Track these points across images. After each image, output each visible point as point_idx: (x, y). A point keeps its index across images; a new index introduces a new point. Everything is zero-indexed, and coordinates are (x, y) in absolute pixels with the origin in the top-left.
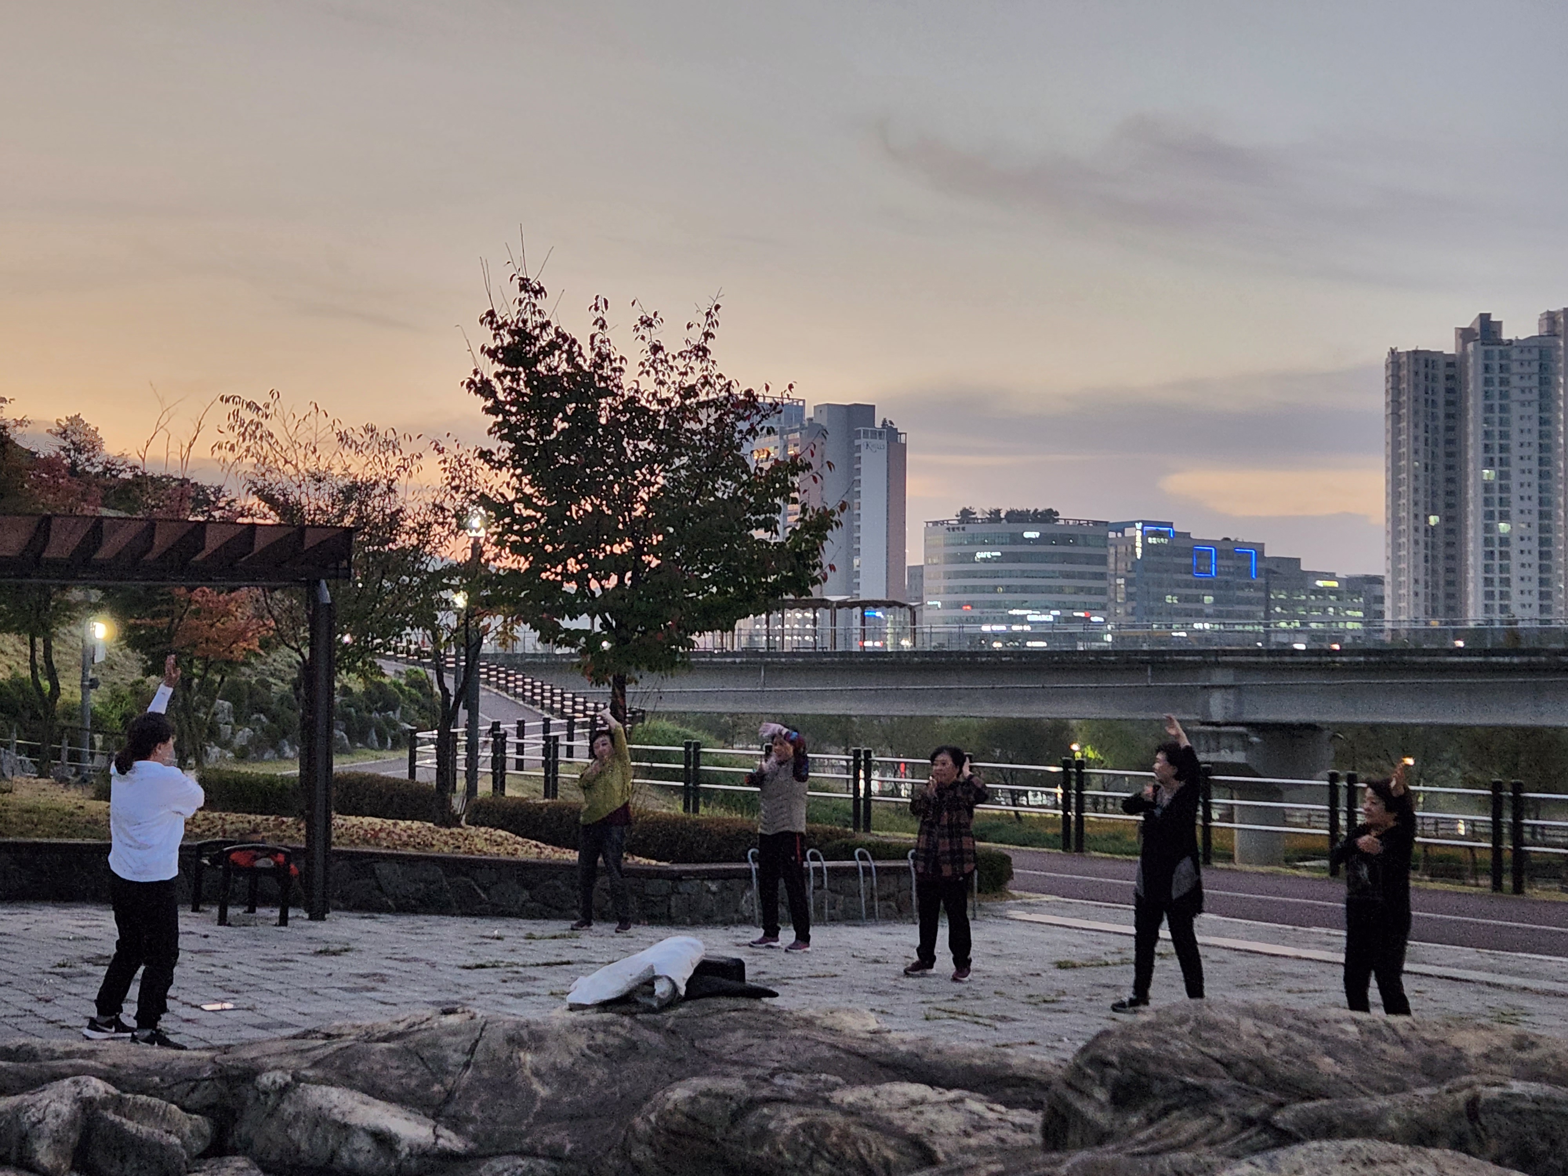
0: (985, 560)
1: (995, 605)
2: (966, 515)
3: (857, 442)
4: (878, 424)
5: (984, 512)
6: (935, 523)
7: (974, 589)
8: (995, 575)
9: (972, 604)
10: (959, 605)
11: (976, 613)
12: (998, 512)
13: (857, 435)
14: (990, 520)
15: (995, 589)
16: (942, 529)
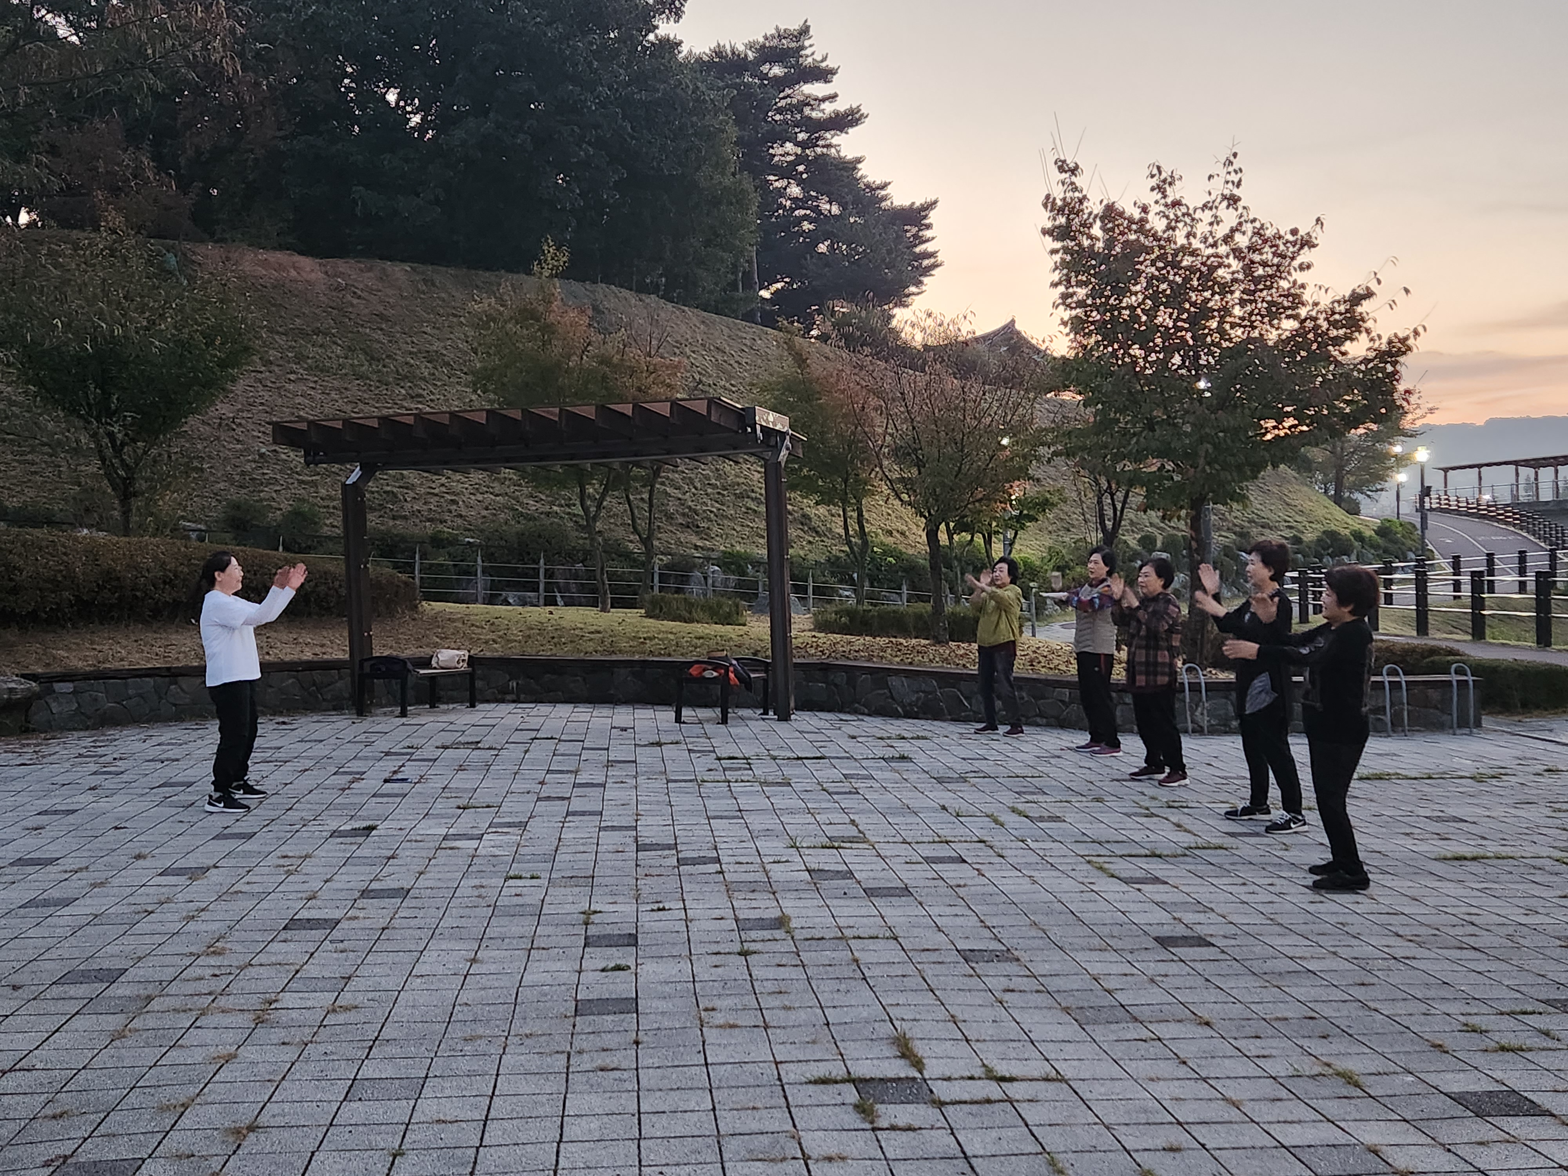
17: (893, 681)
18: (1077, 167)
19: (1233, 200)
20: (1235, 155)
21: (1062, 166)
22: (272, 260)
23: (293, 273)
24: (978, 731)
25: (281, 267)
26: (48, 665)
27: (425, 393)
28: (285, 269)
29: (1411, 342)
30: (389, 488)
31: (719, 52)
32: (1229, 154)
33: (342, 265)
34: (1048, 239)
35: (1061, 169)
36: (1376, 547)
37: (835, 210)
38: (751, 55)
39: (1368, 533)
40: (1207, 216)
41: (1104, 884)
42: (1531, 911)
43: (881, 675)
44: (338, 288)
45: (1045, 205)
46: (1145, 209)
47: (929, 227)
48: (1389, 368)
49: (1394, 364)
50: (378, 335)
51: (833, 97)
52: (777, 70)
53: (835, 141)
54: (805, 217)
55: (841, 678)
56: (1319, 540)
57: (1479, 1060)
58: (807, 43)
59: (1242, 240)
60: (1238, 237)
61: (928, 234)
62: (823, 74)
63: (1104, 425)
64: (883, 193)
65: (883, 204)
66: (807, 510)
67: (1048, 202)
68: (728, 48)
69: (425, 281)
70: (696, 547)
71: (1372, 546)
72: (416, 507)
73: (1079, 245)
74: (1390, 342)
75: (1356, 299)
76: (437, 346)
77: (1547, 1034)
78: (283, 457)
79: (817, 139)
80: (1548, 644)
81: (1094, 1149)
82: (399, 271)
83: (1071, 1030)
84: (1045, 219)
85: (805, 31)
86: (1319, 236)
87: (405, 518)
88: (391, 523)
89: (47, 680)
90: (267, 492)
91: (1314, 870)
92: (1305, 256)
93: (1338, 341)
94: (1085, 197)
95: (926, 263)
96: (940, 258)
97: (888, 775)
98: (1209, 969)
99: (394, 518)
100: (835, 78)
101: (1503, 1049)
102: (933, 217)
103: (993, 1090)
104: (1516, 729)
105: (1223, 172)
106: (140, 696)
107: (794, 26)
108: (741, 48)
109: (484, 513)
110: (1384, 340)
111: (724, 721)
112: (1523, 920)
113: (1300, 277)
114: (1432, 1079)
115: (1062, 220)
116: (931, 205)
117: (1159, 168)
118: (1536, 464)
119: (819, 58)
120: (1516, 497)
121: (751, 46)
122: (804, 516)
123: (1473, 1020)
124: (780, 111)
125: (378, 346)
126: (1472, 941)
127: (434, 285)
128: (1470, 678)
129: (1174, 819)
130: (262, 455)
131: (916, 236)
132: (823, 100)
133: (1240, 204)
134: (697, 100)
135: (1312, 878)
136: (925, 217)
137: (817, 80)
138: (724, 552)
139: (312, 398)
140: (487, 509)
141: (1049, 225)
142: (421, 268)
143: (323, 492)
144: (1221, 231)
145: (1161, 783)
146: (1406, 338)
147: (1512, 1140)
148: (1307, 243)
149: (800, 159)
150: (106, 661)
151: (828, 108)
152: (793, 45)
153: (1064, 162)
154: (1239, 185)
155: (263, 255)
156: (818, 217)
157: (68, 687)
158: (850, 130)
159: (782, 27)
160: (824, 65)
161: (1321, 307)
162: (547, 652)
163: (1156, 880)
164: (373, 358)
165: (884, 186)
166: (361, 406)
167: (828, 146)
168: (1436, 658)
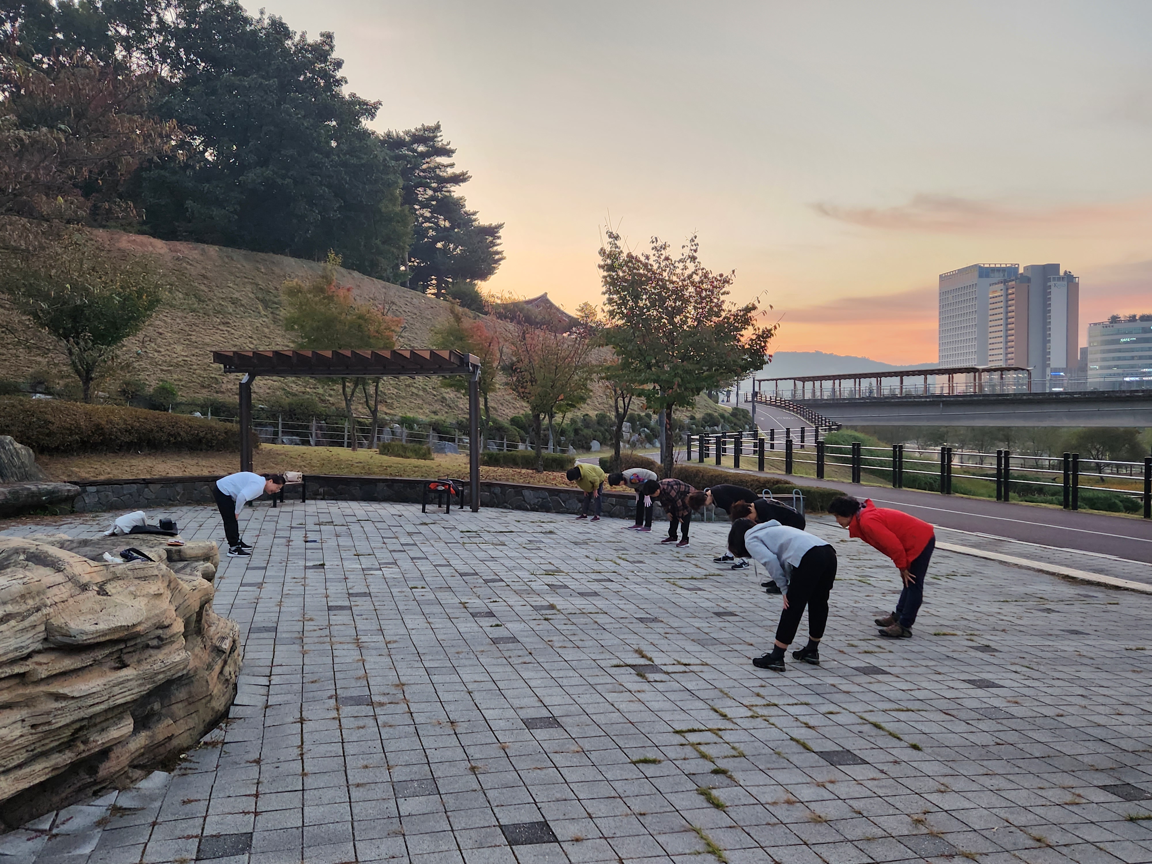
0: (1127, 342)
1: (1132, 367)
2: (1115, 319)
3: (1049, 284)
4: (1062, 273)
5: (1126, 317)
6: (1095, 324)
7: (1119, 359)
8: (1132, 350)
9: (1117, 367)
10: (1110, 368)
11: (1120, 371)
12: (1134, 316)
13: (1049, 280)
14: (1129, 321)
15: (1133, 358)
16: (1099, 327)
17: (526, 493)
18: (618, 236)
19: (693, 259)
20: (696, 237)
21: (611, 235)
22: (138, 240)
23: (151, 249)
24: (577, 519)
25: (143, 245)
26: (69, 476)
27: (230, 322)
28: (146, 246)
29: (773, 332)
30: (213, 376)
31: (389, 135)
32: (693, 236)
33: (179, 245)
34: (602, 270)
35: (610, 237)
36: (730, 422)
37: (447, 224)
38: (407, 139)
39: (727, 415)
40: (681, 265)
41: (679, 591)
42: (856, 602)
43: (518, 489)
44: (178, 259)
45: (600, 253)
46: (647, 258)
47: (499, 238)
48: (763, 344)
49: (765, 342)
50: (203, 287)
51: (452, 165)
52: (421, 148)
53: (452, 189)
54: (430, 228)
55: (498, 490)
56: (704, 418)
57: (858, 656)
58: (439, 134)
59: (696, 278)
60: (694, 276)
61: (498, 241)
62: (448, 153)
63: (626, 365)
64: (474, 217)
65: (474, 223)
66: (445, 395)
67: (602, 252)
68: (394, 133)
69: (227, 257)
70: (386, 414)
71: (729, 422)
72: (229, 387)
73: (618, 275)
74: (763, 331)
75: (748, 309)
76: (237, 295)
77: (879, 647)
78: (151, 355)
79: (443, 187)
80: (822, 477)
81: (734, 687)
82: (213, 250)
83: (699, 648)
84: (600, 260)
85: (438, 128)
86: (734, 279)
87: (223, 392)
88: (215, 394)
89: (84, 484)
90: (142, 376)
91: (764, 585)
92: (727, 288)
93: (738, 329)
94: (621, 252)
95: (497, 257)
96: (504, 254)
97: (549, 541)
98: (741, 624)
99: (217, 392)
100: (454, 155)
101: (866, 652)
102: (501, 233)
103: (682, 668)
104: (821, 521)
105: (689, 245)
106: (130, 494)
107: (432, 124)
108: (402, 134)
109: (268, 391)
110: (761, 330)
111: (448, 512)
112: (855, 605)
113: (722, 298)
114: (843, 662)
115: (609, 261)
116: (500, 226)
117: (656, 238)
118: (804, 380)
119: (445, 143)
120: (794, 395)
121: (407, 133)
122: (443, 398)
123: (851, 642)
124: (424, 171)
125: (202, 293)
126: (837, 613)
127: (232, 259)
128: (801, 496)
129: (694, 562)
130: (138, 354)
131: (491, 242)
132: (447, 166)
133: (697, 261)
134: (385, 165)
135: (765, 589)
136: (497, 232)
137: (444, 155)
138: (402, 417)
139: (165, 322)
140: (269, 389)
141: (602, 263)
142: (225, 249)
143: (175, 376)
144: (687, 273)
145: (677, 545)
146: (771, 330)
147: (879, 682)
148: (727, 281)
149: (432, 198)
150: (100, 474)
151: (450, 171)
152: (432, 135)
153: (611, 233)
154: (695, 251)
155: (133, 237)
156: (437, 228)
157: (93, 489)
158: (461, 184)
159: (426, 125)
160: (448, 147)
161: (732, 313)
162: (335, 473)
163: (700, 589)
164: (200, 300)
165: (474, 213)
166: (194, 327)
167: (449, 191)
168: (780, 485)
